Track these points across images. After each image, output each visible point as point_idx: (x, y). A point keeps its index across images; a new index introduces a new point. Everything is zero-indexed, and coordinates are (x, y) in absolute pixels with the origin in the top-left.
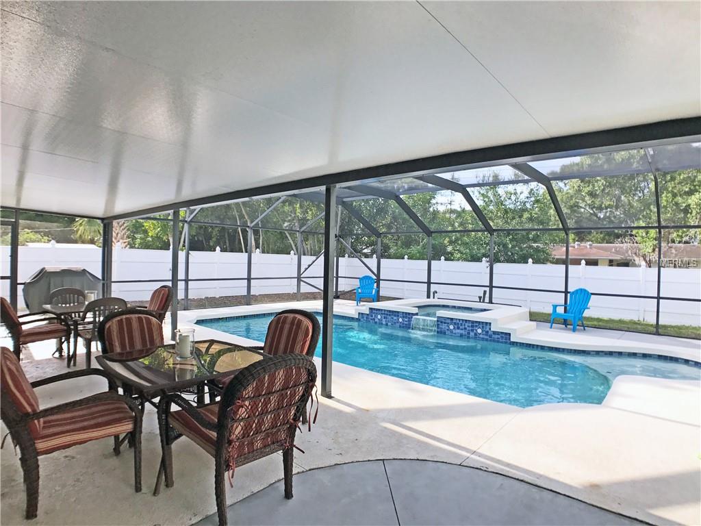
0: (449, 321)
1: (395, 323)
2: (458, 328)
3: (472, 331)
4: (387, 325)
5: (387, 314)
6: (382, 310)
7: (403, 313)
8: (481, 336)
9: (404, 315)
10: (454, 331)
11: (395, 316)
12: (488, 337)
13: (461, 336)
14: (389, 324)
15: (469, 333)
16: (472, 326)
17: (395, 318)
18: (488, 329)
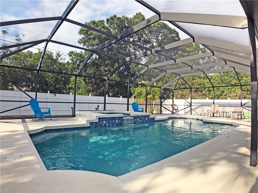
0: (137, 117)
1: (114, 124)
2: (140, 120)
3: (144, 119)
4: (109, 126)
5: (109, 120)
6: (106, 118)
7: (118, 117)
8: (147, 121)
9: (119, 118)
10: (139, 121)
11: (114, 120)
12: (149, 121)
13: (141, 122)
14: (111, 125)
15: (143, 121)
16: (144, 118)
17: (114, 121)
18: (149, 118)
